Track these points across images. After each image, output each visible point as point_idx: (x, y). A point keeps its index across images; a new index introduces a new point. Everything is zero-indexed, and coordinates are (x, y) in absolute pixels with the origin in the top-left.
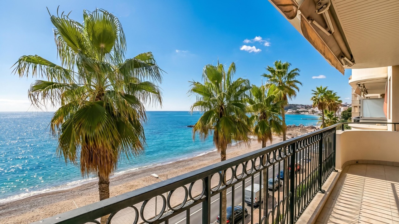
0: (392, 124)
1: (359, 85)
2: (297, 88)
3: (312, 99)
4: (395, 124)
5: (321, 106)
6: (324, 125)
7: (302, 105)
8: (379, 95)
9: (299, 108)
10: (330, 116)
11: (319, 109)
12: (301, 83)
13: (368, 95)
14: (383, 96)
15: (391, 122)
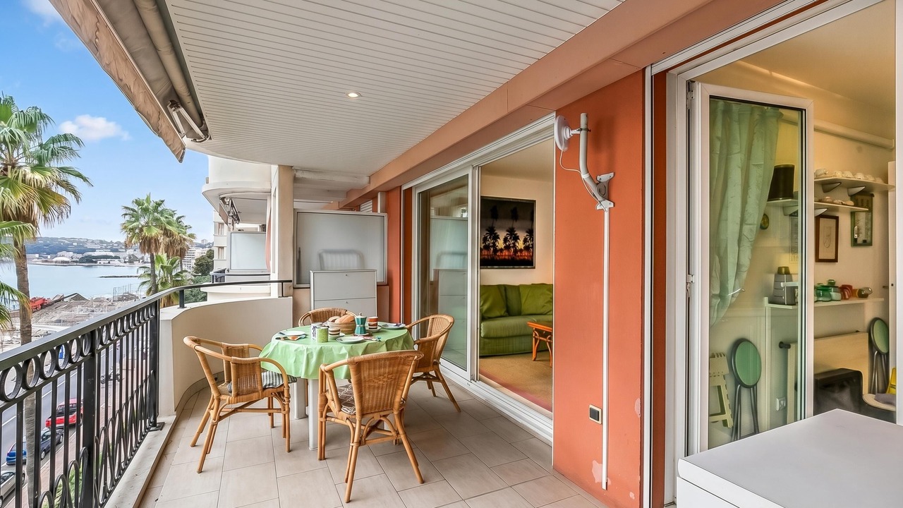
0: (277, 283)
1: (223, 199)
2: (73, 191)
3: (125, 228)
4: (282, 282)
5: (148, 244)
6: (154, 289)
7: (102, 242)
8: (257, 226)
9: (94, 250)
10: (168, 270)
11: (143, 251)
12: (85, 179)
13: (239, 226)
14: (263, 227)
15: (277, 279)
